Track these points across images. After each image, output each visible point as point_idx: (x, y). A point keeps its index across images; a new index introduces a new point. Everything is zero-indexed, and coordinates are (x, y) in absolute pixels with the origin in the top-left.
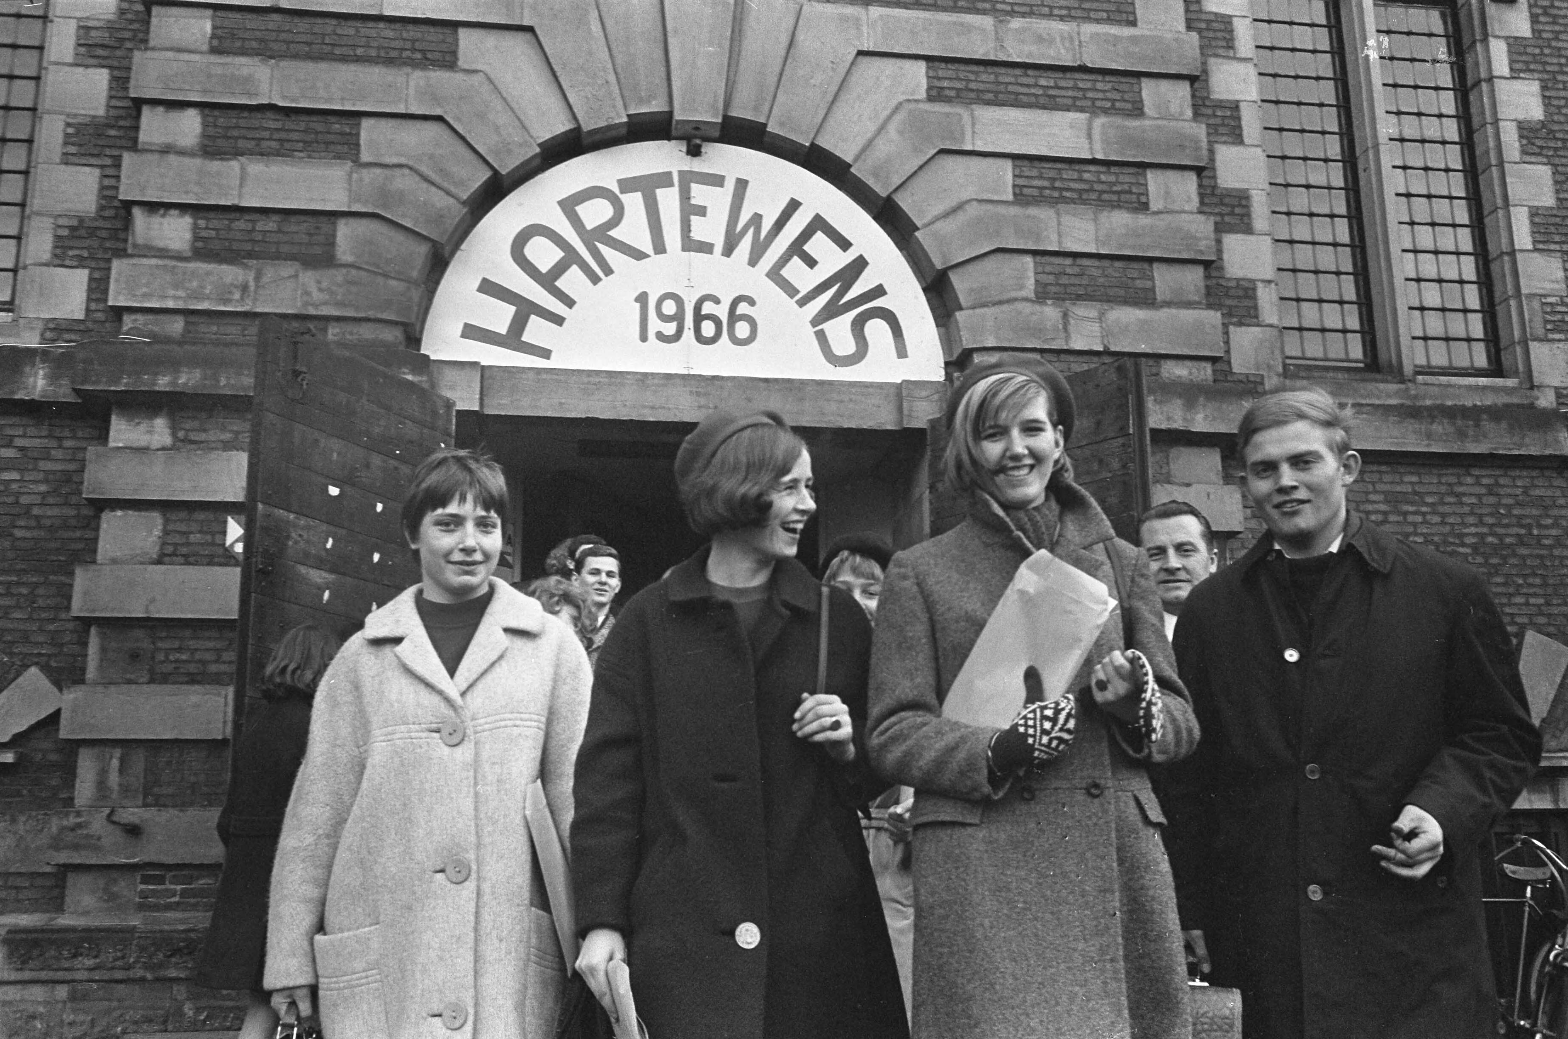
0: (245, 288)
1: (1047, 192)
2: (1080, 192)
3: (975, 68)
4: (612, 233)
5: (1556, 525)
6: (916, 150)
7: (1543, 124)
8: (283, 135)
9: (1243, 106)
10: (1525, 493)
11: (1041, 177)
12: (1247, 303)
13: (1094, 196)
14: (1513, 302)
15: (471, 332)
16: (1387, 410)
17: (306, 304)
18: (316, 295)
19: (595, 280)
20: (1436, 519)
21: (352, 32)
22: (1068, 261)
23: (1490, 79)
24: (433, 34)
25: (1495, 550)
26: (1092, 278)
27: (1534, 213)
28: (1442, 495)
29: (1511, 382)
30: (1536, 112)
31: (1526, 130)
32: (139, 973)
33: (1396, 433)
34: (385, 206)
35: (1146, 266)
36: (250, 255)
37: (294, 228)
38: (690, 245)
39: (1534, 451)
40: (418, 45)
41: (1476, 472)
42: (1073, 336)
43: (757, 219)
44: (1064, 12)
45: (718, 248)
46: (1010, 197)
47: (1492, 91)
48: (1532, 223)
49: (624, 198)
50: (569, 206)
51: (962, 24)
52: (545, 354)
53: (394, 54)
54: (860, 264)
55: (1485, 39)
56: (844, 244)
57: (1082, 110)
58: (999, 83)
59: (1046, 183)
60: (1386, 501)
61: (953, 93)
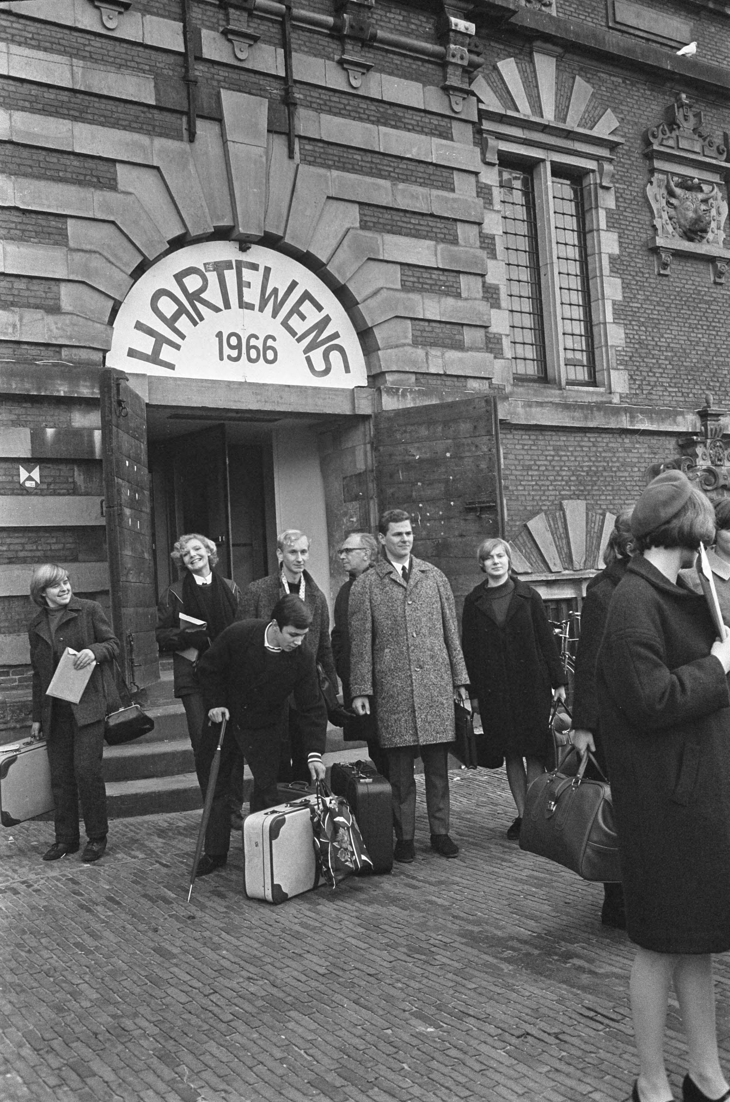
0: (14, 326)
1: (416, 285)
2: (431, 285)
3: (381, 210)
4: (202, 296)
5: (618, 461)
6: (357, 258)
7: (619, 256)
8: (24, 227)
9: (496, 237)
10: (607, 446)
11: (413, 276)
12: (498, 346)
13: (437, 288)
14: (604, 349)
15: (132, 353)
16: (557, 405)
17: (50, 337)
18: (55, 331)
19: (195, 324)
20: (573, 459)
21: (55, 160)
22: (426, 324)
23: (598, 230)
24: (102, 167)
25: (596, 473)
26: (437, 334)
27: (614, 302)
28: (575, 446)
29: (602, 390)
30: (616, 250)
31: (612, 259)
32: (12, 725)
33: (560, 416)
34: (88, 277)
35: (460, 327)
36: (13, 304)
37: (35, 288)
38: (243, 305)
39: (612, 426)
40: (94, 173)
41: (588, 435)
42: (431, 365)
43: (275, 291)
44: (422, 180)
45: (257, 308)
46: (399, 287)
47: (599, 236)
48: (614, 309)
49: (208, 274)
50: (179, 278)
51: (376, 185)
52: (172, 367)
53: (82, 178)
54: (327, 320)
55: (597, 207)
56: (320, 308)
57: (431, 239)
58: (393, 220)
59: (415, 280)
60: (554, 450)
61: (371, 224)
